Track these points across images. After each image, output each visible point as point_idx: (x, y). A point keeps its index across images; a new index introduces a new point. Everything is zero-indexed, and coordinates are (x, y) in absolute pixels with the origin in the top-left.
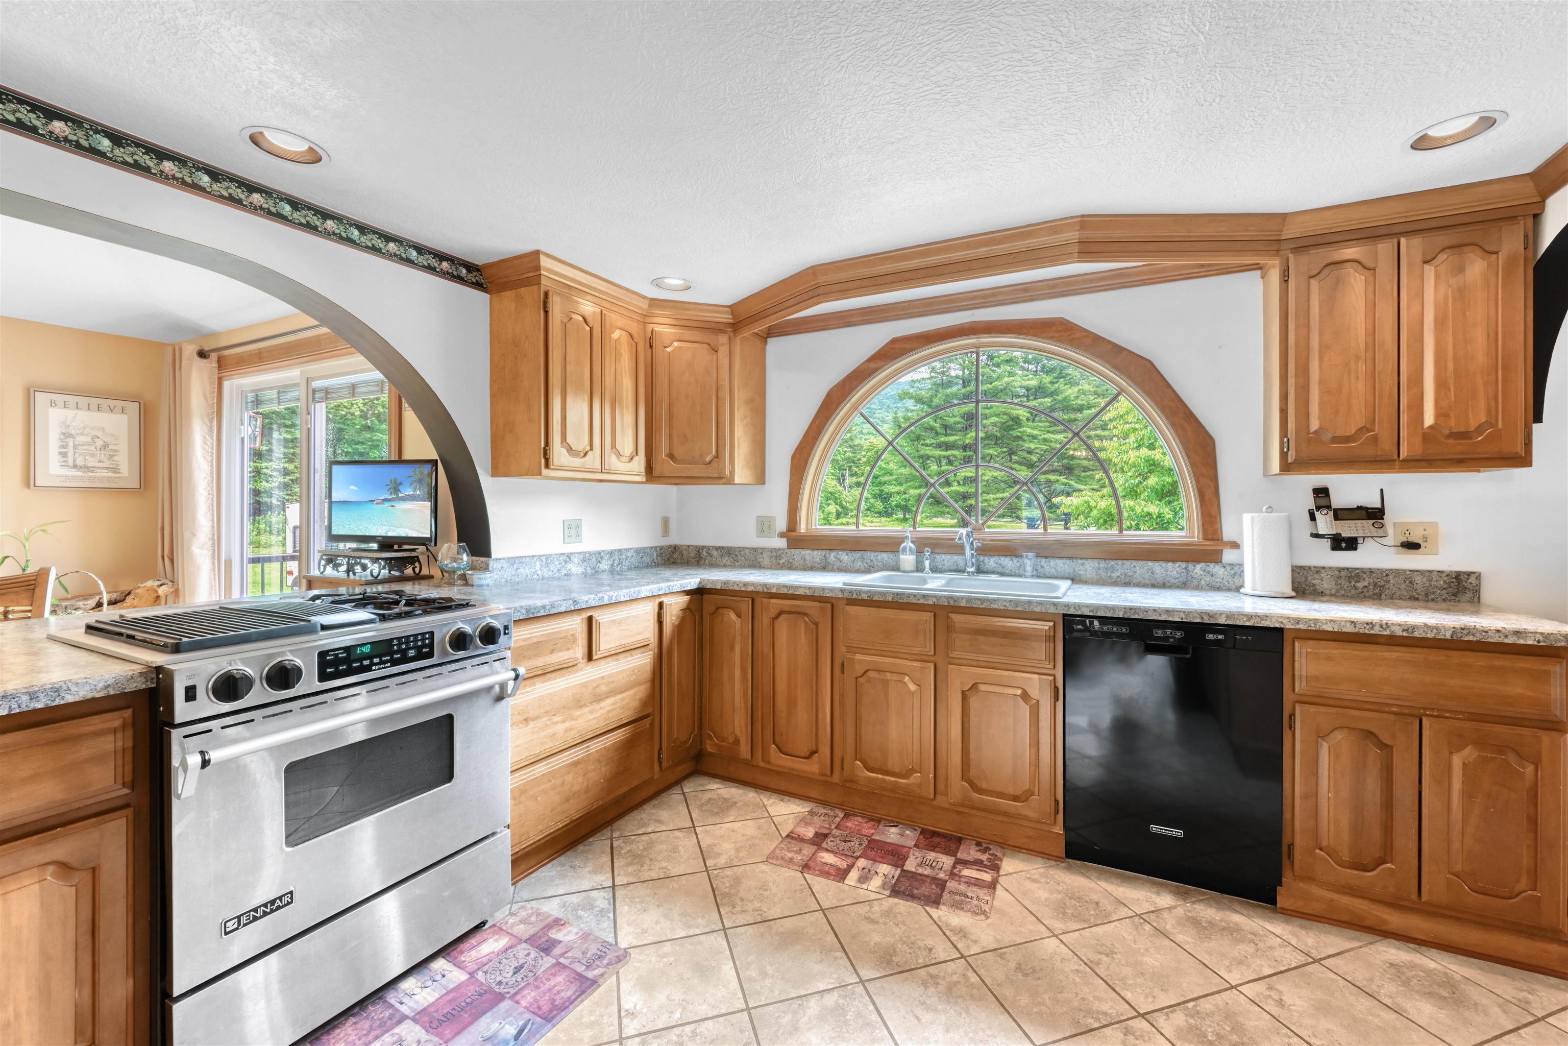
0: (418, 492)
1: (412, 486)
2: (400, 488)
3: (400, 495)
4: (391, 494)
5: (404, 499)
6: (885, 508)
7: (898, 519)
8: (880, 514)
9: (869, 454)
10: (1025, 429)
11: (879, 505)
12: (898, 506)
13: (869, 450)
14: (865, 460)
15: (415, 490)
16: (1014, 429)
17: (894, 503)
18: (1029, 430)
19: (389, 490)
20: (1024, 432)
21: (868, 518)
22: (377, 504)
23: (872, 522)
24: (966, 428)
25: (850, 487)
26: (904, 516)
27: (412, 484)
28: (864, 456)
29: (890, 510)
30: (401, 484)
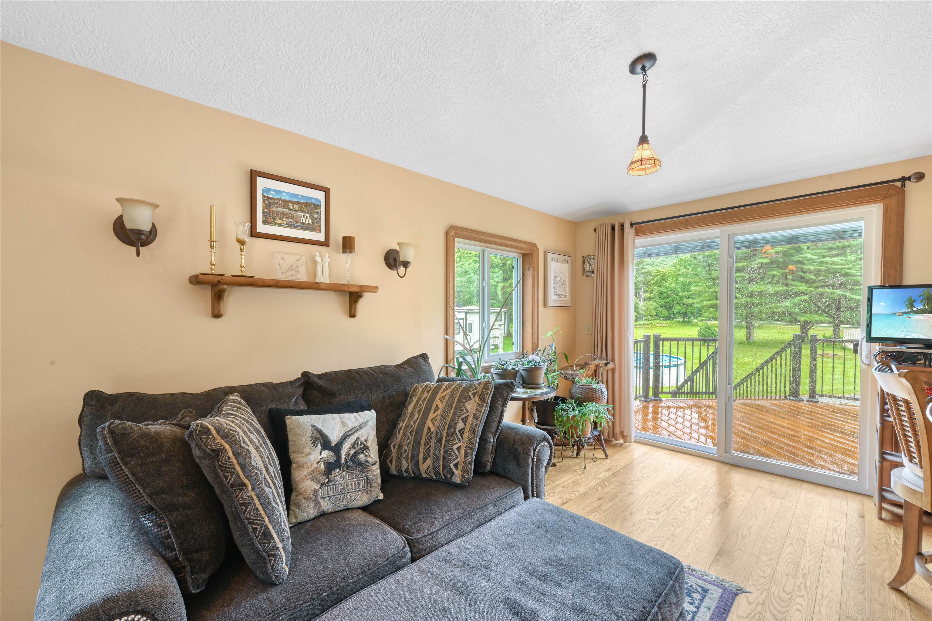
0: (926, 307)
1: (923, 303)
2: (914, 304)
3: (914, 309)
4: (908, 309)
5: (917, 312)
6: (669, 314)
7: (679, 322)
8: (665, 319)
9: (657, 278)
10: (806, 255)
11: (665, 312)
12: (678, 313)
13: (656, 276)
14: (653, 282)
15: (924, 306)
16: (794, 256)
17: (676, 311)
18: (809, 256)
19: (906, 305)
20: (805, 257)
21: (658, 321)
22: (899, 315)
23: (661, 324)
24: (751, 257)
25: (644, 301)
26: (683, 319)
27: (922, 301)
28: (653, 279)
29: (672, 315)
30: (915, 301)
